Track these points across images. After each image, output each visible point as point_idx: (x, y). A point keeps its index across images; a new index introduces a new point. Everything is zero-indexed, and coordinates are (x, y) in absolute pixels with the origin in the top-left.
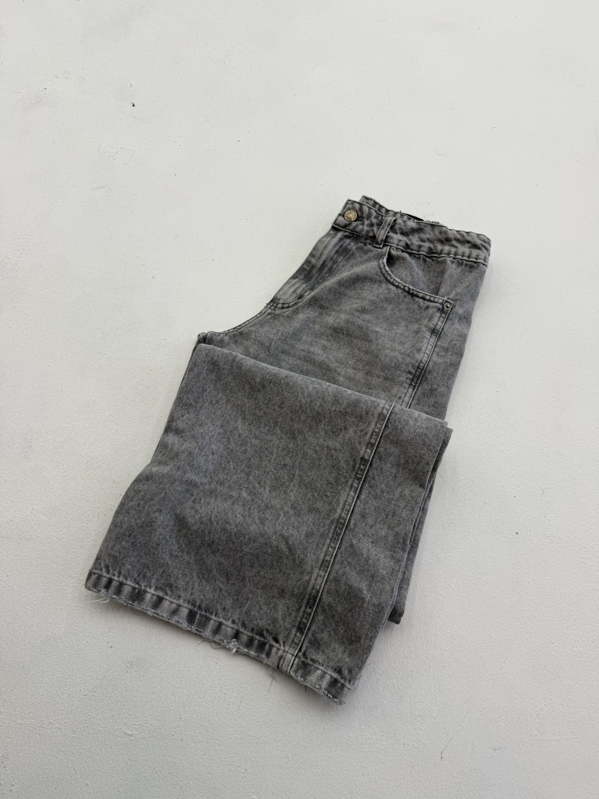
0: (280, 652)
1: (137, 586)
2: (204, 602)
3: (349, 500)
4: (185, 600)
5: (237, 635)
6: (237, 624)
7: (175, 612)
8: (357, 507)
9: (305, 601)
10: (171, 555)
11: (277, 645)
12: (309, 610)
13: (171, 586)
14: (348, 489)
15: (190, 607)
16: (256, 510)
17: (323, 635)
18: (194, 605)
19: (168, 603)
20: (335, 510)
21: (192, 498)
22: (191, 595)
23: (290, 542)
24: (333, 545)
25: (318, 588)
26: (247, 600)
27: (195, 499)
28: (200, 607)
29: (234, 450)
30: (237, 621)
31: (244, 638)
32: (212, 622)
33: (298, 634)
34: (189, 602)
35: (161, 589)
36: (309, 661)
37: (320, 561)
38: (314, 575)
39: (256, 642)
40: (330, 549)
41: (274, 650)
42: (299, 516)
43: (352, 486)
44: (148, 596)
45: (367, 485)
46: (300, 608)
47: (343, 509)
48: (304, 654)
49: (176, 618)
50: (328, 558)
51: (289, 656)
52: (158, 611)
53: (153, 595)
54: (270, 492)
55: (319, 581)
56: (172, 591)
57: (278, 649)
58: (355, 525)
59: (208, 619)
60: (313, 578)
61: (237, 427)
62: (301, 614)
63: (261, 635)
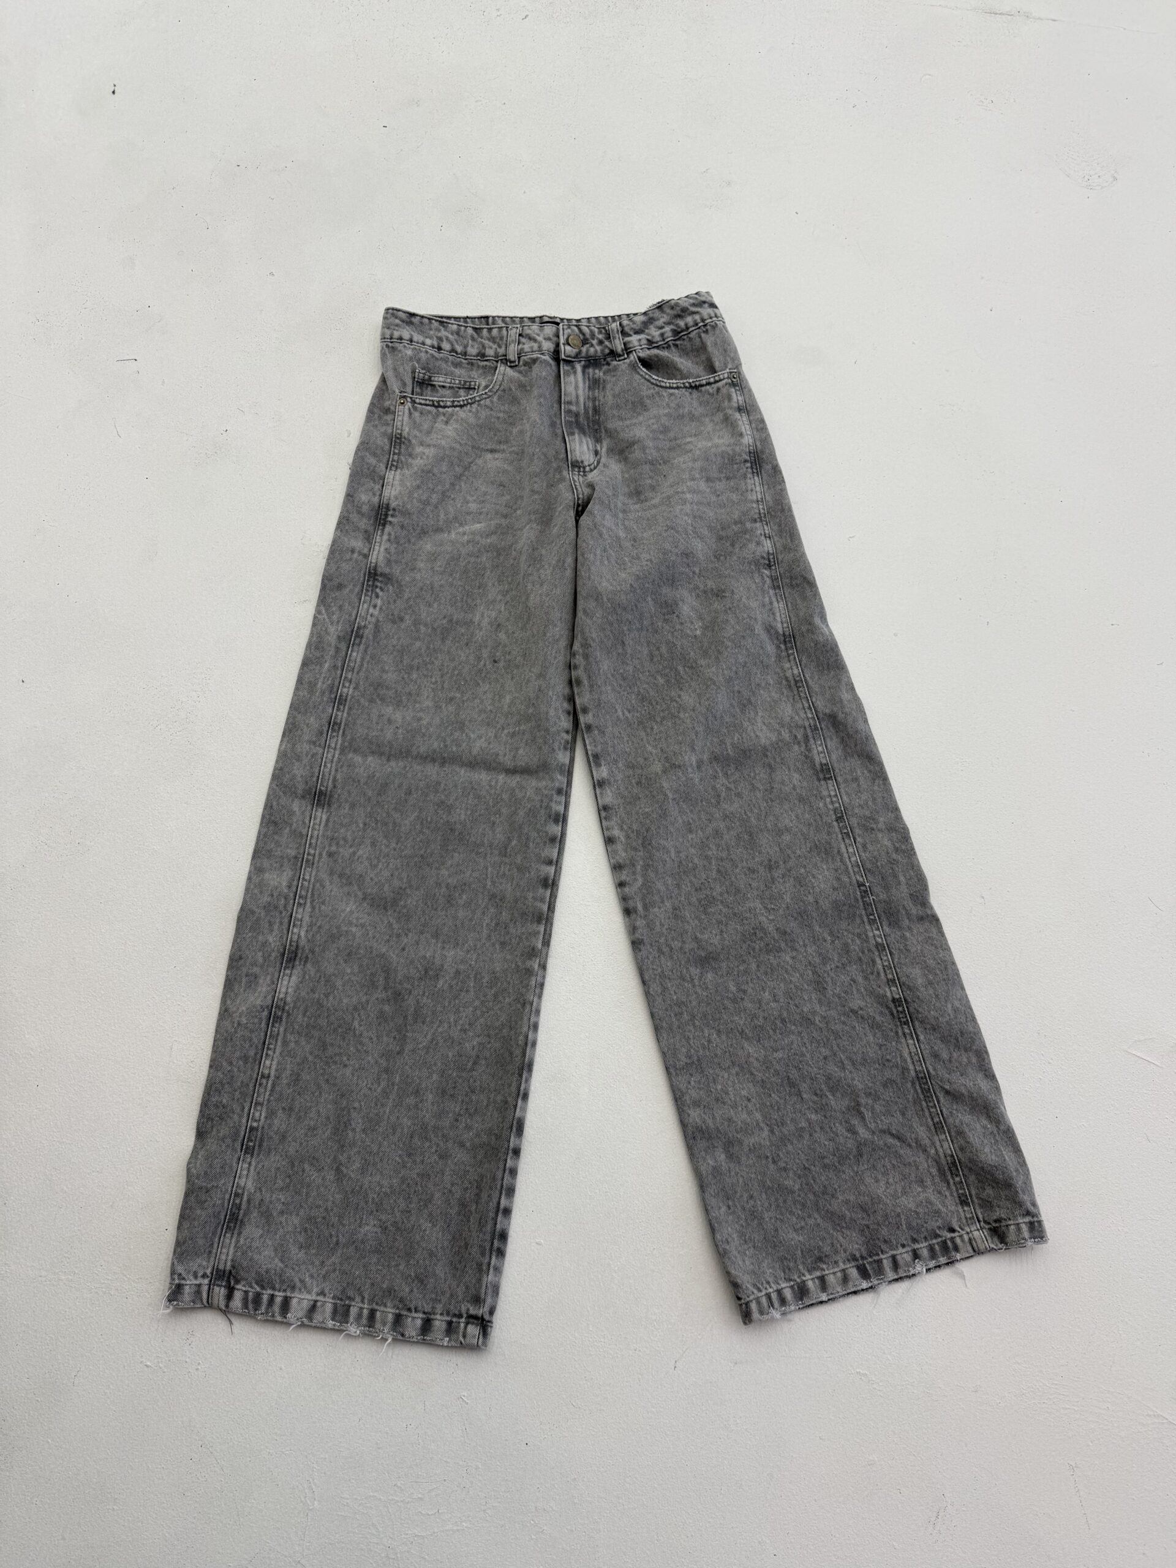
0: (966, 1237)
1: (792, 1283)
2: (863, 1249)
3: (913, 1050)
4: (844, 1263)
5: (916, 1255)
6: (908, 1245)
7: (845, 1279)
8: (924, 1052)
9: (948, 1173)
10: (796, 1230)
11: (956, 1234)
12: (957, 1179)
13: (820, 1259)
14: (903, 1040)
15: (853, 1264)
16: (837, 1125)
17: (987, 1191)
18: (855, 1259)
19: (832, 1276)
20: (908, 1069)
21: (770, 1159)
22: (845, 1252)
23: (894, 1132)
24: (931, 1104)
25: (950, 1153)
26: (899, 1215)
27: (773, 1158)
28: (863, 1258)
29: (764, 1078)
30: (905, 1242)
31: (925, 1253)
32: (885, 1261)
33: (966, 1208)
34: (848, 1260)
35: (814, 1269)
36: (994, 1225)
37: (932, 1128)
38: (938, 1143)
39: (937, 1247)
40: (932, 1110)
41: (958, 1241)
42: (879, 1098)
43: (904, 1034)
44: (810, 1284)
45: (917, 1023)
46: (948, 1184)
47: (913, 1063)
48: (985, 1222)
49: (851, 1284)
50: (936, 1120)
51: (976, 1233)
52: (830, 1291)
53: (812, 1279)
54: (834, 1096)
55: (946, 1146)
56: (825, 1263)
57: (961, 1236)
58: (935, 1070)
59: (880, 1261)
60: (938, 1147)
61: (749, 1053)
62: (954, 1188)
63: (937, 1236)
